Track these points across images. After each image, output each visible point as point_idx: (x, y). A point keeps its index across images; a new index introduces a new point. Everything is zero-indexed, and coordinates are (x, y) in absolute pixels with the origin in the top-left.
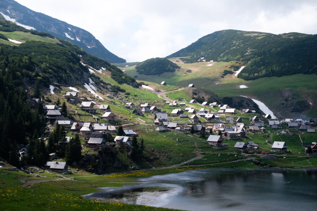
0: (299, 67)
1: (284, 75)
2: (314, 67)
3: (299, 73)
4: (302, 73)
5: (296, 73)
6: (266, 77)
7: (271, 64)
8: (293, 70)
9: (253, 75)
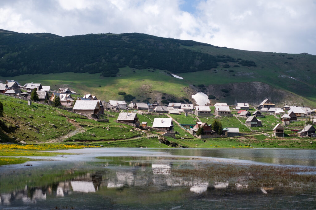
0: (68, 65)
1: (51, 73)
2: (85, 66)
3: (69, 71)
4: (73, 71)
5: (66, 72)
6: (29, 74)
7: (33, 61)
8: (61, 68)
9: (11, 71)
